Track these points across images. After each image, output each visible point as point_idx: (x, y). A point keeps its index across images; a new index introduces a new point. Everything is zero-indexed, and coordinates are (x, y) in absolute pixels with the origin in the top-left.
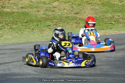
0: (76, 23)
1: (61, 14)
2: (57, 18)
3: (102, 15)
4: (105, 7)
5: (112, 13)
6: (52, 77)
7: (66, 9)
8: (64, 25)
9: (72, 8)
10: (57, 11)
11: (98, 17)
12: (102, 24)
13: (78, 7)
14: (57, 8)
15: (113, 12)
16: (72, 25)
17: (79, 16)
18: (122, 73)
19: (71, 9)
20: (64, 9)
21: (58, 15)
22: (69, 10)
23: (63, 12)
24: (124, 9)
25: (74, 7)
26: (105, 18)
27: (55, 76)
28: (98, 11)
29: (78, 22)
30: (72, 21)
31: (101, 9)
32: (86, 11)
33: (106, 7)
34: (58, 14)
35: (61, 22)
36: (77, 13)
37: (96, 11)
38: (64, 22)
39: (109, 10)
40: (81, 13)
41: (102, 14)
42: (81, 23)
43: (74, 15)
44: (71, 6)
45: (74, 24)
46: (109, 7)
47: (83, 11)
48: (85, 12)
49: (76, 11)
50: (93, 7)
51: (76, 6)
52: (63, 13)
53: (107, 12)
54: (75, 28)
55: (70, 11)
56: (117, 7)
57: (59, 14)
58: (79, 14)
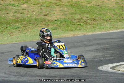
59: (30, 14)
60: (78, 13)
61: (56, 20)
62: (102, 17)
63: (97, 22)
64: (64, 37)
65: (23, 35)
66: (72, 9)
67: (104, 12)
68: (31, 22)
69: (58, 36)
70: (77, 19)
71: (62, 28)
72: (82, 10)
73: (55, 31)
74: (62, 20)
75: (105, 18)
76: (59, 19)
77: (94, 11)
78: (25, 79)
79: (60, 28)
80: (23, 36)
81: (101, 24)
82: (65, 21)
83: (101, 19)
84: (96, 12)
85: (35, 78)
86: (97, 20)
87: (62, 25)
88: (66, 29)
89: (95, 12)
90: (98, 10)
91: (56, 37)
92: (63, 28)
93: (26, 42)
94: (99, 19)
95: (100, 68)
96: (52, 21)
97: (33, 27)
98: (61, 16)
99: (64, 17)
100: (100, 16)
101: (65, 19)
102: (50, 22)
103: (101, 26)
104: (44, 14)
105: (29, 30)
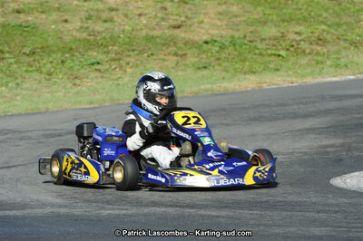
0: (176, 55)
1: (130, 29)
2: (120, 40)
3: (252, 32)
4: (259, 9)
5: (279, 26)
6: (109, 212)
7: (146, 14)
8: (142, 62)
9: (164, 12)
10: (119, 20)
11: (239, 38)
12: (249, 56)
13: (181, 10)
14: (120, 12)
15: (284, 21)
16: (164, 60)
17: (183, 35)
18: (310, 197)
19: (160, 15)
20: (140, 15)
21: (123, 31)
22: (156, 16)
23: (137, 24)
24: (312, 14)
25: (169, 9)
26: (259, 40)
27: (118, 209)
28: (239, 19)
29: (180, 53)
30: (164, 48)
31: (247, 15)
32: (206, 20)
33: (263, 8)
34: (122, 28)
35: (131, 53)
36: (179, 27)
37: (234, 20)
38: (142, 52)
39: (271, 17)
40: (190, 26)
41: (251, 29)
42: (189, 56)
43: (168, 32)
44: (160, 5)
45: (170, 58)
46: (271, 8)
47: (195, 20)
48: (202, 22)
49: (174, 20)
50: (224, 7)
51: (176, 5)
52: (138, 27)
53: (265, 23)
54: (174, 68)
55: (158, 20)
56: (295, 7)
57: (127, 27)
58: (183, 29)
59: (130, 22)
60: (272, 20)
61: (208, 40)
62: (343, 33)
63: (329, 47)
64: (231, 90)
65: (111, 83)
66: (255, 8)
67: (349, 19)
68: (133, 48)
69: (214, 86)
70: (270, 39)
71: (225, 64)
72: (285, 11)
73: (205, 72)
74: (223, 41)
75: (350, 36)
76: (215, 38)
77: (321, 15)
78: (117, 212)
79: (220, 65)
80: (111, 86)
81: (338, 52)
82: (234, 45)
83: (338, 38)
84: (326, 18)
85: (146, 210)
86: (329, 42)
87: (224, 55)
88: (237, 66)
89: (321, 19)
90: (331, 11)
91: (206, 90)
92: (228, 64)
93: (120, 104)
94: (335, 37)
95: (337, 182)
96: (193, 44)
97: (139, 62)
98: (223, 29)
99: (231, 32)
100: (336, 30)
101: (233, 37)
102: (188, 47)
103: (338, 59)
104: (172, 22)
105: (129, 70)
